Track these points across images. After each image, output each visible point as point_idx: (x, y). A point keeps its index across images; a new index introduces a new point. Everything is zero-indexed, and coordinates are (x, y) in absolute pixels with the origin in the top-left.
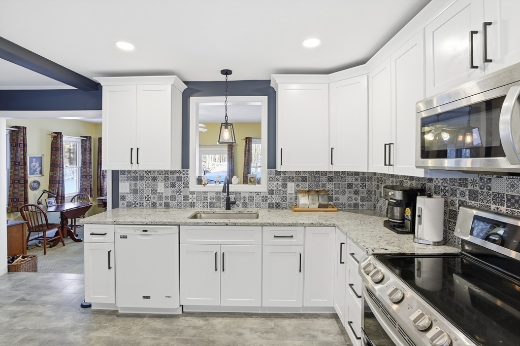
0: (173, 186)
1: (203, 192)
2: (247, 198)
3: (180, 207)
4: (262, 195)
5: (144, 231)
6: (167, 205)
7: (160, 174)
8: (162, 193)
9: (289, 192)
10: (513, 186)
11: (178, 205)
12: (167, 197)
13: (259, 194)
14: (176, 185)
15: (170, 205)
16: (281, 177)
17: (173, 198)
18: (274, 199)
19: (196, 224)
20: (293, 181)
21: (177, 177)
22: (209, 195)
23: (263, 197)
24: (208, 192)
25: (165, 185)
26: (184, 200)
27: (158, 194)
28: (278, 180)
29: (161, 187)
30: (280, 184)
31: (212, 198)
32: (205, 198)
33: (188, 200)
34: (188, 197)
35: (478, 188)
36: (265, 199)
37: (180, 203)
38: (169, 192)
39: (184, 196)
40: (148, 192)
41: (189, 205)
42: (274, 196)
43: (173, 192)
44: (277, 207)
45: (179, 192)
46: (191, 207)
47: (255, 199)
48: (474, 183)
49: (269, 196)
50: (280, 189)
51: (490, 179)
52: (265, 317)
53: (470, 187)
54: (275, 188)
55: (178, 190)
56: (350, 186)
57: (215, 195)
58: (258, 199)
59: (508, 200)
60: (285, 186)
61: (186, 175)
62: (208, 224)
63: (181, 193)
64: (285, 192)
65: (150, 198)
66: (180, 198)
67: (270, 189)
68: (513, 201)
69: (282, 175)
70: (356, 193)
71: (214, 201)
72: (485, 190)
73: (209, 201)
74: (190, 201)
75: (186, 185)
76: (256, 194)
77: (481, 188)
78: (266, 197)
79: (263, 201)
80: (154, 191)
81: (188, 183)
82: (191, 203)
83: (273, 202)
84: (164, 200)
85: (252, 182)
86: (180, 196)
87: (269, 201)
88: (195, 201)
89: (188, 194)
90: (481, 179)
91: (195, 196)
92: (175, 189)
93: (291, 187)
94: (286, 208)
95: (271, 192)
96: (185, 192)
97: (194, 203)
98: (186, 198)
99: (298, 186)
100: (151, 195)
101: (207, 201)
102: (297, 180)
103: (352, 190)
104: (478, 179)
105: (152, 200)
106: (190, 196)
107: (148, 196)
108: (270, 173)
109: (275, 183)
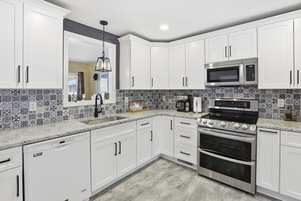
0: (47, 104)
1: (75, 107)
2: (105, 108)
3: (54, 121)
4: (113, 105)
5: (61, 143)
6: (40, 122)
7: (32, 94)
8: (34, 112)
9: (126, 102)
10: (222, 91)
11: (52, 120)
12: (40, 115)
13: (111, 105)
14: (50, 104)
15: (44, 121)
16: (122, 94)
17: (47, 115)
18: (119, 107)
19: (103, 127)
20: (127, 96)
21: (51, 96)
22: (80, 109)
23: (113, 106)
24: (78, 107)
25: (38, 104)
26: (58, 115)
27: (29, 113)
28: (121, 96)
29: (33, 106)
30: (122, 98)
31: (82, 111)
32: (77, 111)
33: (62, 115)
34: (61, 112)
35: (211, 93)
36: (114, 107)
37: (54, 118)
38: (43, 110)
39: (58, 112)
40: (16, 112)
41: (63, 119)
42: (119, 105)
43: (47, 109)
44: (121, 112)
45: (53, 109)
46: (64, 120)
47: (109, 108)
48: (210, 91)
49: (116, 106)
50: (122, 101)
51: (215, 90)
52: (137, 173)
53: (208, 92)
54: (119, 101)
55: (52, 107)
56: (149, 97)
57: (84, 108)
58: (111, 108)
59: (221, 95)
60: (124, 99)
61: (60, 94)
62: (111, 125)
63: (55, 110)
64: (124, 103)
65: (19, 118)
66: (54, 114)
67: (117, 101)
68: (222, 95)
69: (122, 93)
70: (151, 101)
71: (83, 113)
72: (214, 93)
73: (79, 113)
74: (64, 115)
75: (60, 102)
76: (110, 105)
77: (212, 92)
78: (115, 106)
79: (113, 109)
80: (24, 111)
81: (62, 101)
82: (64, 117)
83: (119, 109)
84: (37, 118)
85: (107, 97)
86: (54, 112)
87: (116, 109)
88: (68, 115)
89: (62, 110)
90: (212, 90)
91: (68, 110)
92: (49, 107)
93: (127, 99)
94: (125, 112)
95: (117, 103)
96: (59, 108)
97: (67, 117)
98: (60, 113)
99: (129, 99)
100: (20, 115)
101: (78, 114)
102: (129, 96)
103: (149, 100)
104: (211, 90)
105: (22, 120)
106: (64, 111)
107: (16, 116)
108: (117, 91)
109: (119, 98)
